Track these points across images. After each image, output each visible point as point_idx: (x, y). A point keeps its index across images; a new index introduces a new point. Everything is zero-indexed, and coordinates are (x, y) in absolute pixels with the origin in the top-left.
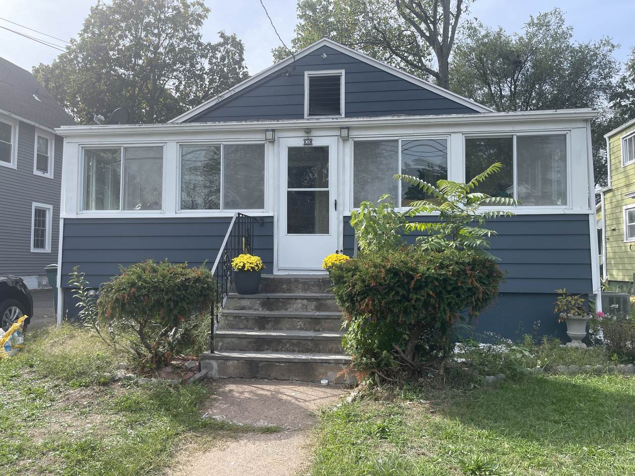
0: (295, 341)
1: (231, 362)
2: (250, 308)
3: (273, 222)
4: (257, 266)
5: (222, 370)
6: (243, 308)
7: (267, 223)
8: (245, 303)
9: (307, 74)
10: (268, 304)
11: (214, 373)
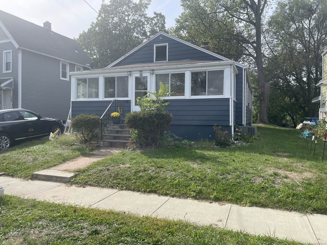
0: (124, 137)
1: (105, 142)
2: (116, 128)
3: (130, 102)
4: (117, 115)
5: (104, 144)
6: (114, 128)
7: (129, 102)
8: (115, 127)
9: (155, 45)
10: (121, 127)
11: (102, 145)
